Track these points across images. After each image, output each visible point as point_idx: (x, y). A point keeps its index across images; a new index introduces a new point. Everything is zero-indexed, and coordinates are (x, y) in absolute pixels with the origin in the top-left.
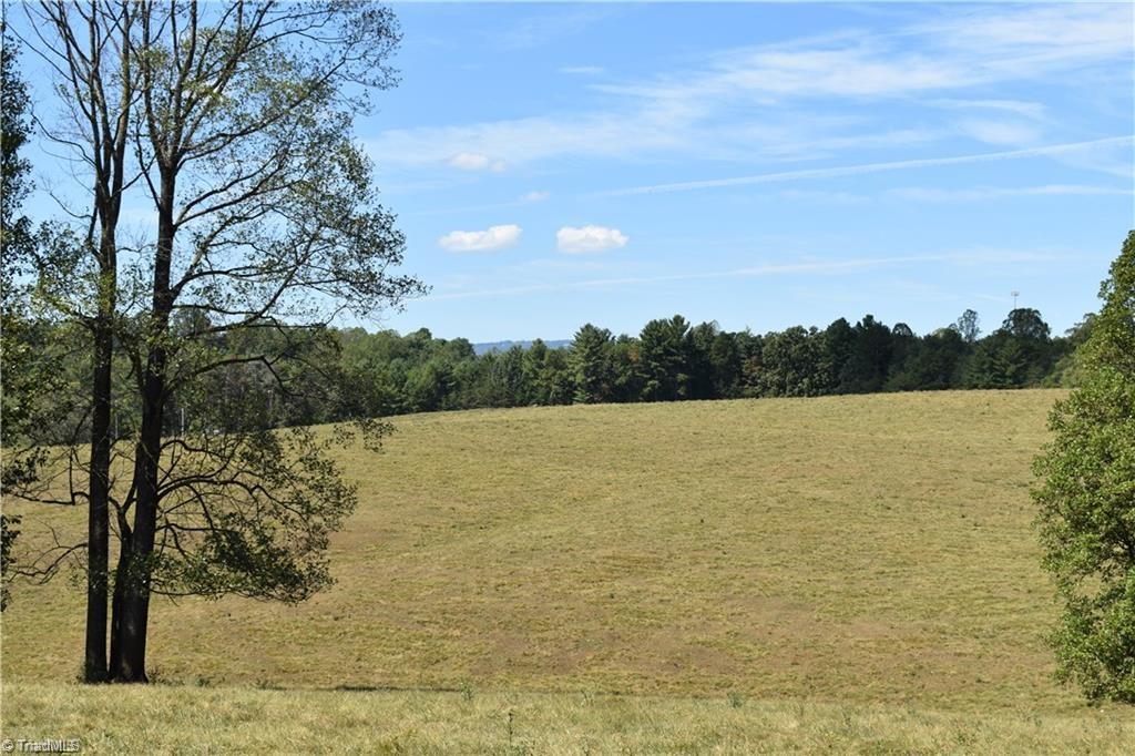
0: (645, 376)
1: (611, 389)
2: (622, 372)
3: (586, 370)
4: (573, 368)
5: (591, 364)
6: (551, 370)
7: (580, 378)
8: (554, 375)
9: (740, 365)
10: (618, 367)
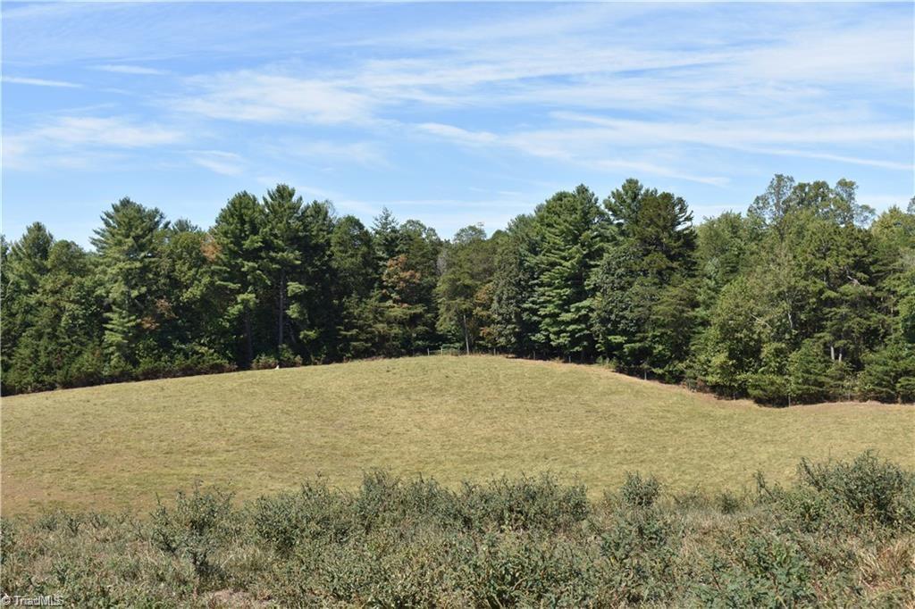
0: (231, 285)
1: (175, 309)
2: (194, 278)
3: (127, 276)
4: (105, 272)
5: (138, 264)
6: (64, 277)
7: (117, 291)
8: (66, 284)
9: (376, 268)
10: (184, 271)
